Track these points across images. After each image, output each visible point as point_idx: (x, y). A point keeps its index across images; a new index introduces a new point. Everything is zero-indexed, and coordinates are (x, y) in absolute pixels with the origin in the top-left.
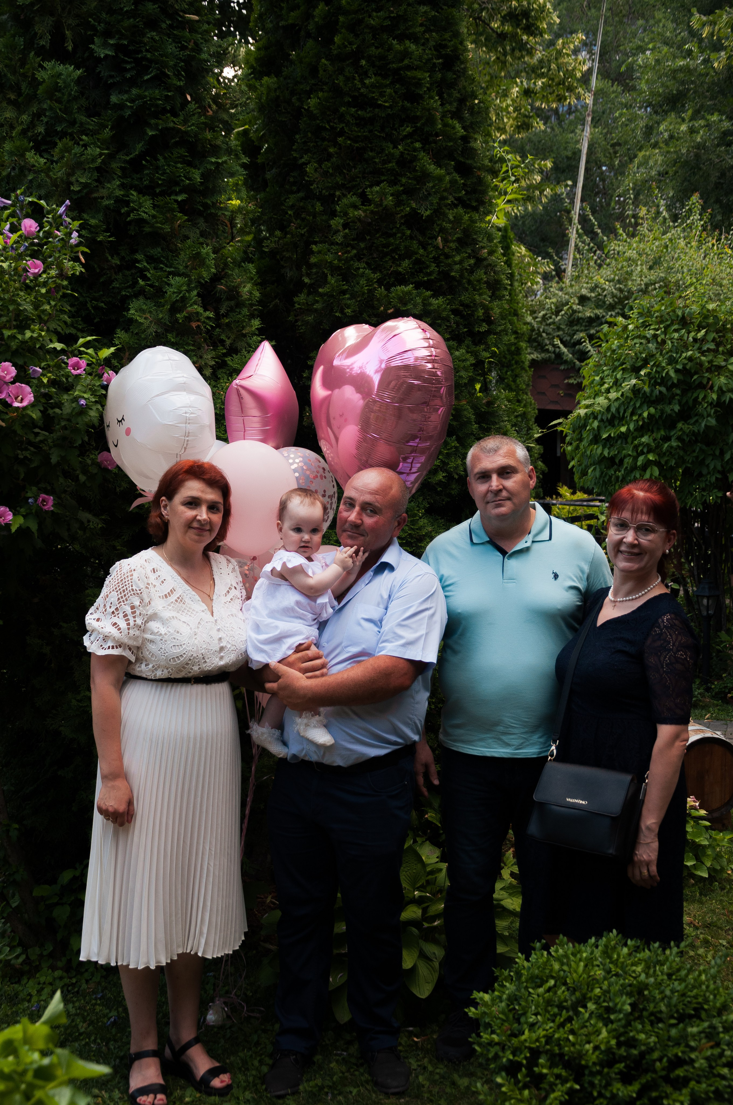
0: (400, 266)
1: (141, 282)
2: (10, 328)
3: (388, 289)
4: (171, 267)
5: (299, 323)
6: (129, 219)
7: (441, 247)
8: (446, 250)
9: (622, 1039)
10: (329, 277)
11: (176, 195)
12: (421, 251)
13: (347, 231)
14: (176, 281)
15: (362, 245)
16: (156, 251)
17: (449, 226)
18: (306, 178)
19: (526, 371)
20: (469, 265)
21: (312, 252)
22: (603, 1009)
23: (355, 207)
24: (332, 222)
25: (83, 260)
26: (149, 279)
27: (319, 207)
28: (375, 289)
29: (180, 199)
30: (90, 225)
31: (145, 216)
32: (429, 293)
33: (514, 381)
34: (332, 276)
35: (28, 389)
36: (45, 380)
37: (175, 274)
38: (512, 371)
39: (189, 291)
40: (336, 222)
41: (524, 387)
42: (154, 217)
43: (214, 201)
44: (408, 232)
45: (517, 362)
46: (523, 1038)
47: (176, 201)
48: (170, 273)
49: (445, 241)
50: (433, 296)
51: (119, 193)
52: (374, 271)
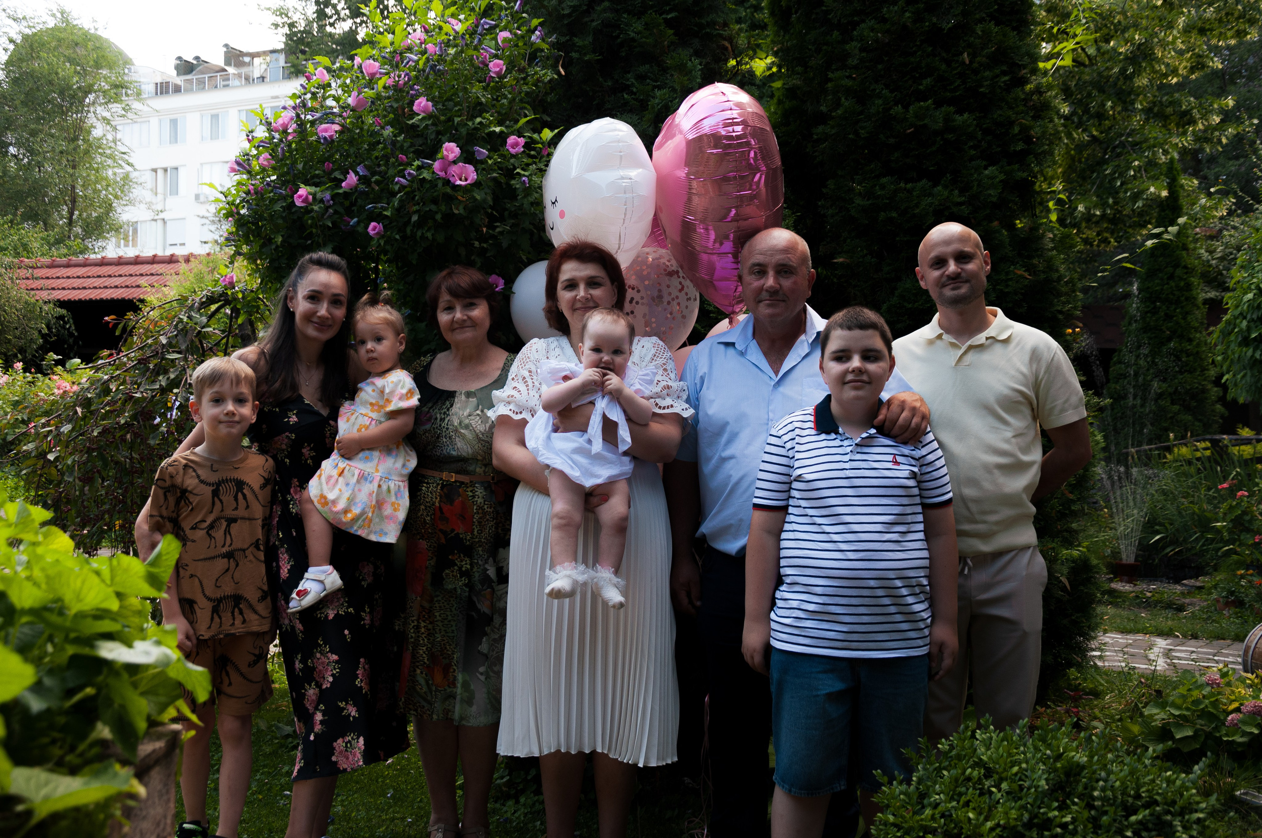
0: (921, 84)
1: (626, 96)
2: (459, 116)
3: (906, 107)
4: (656, 81)
5: (816, 154)
6: (619, 40)
7: (967, 62)
8: (975, 65)
9: (1036, 821)
10: (843, 99)
11: (667, 14)
12: (944, 67)
13: (864, 54)
14: (658, 93)
15: (880, 67)
16: (644, 69)
17: (978, 41)
18: (824, 8)
19: (1198, 308)
20: (1004, 82)
21: (831, 80)
22: (1017, 788)
23: (872, 30)
24: (847, 47)
25: (563, 73)
26: (635, 94)
27: (836, 33)
28: (890, 108)
29: (669, 17)
30: (579, 47)
31: (632, 35)
32: (952, 109)
33: (1184, 318)
34: (846, 99)
35: (471, 168)
36: (490, 162)
37: (659, 88)
38: (1182, 307)
39: (671, 101)
40: (853, 46)
41: (1197, 325)
42: (638, 33)
43: (709, 20)
44: (930, 49)
45: (1187, 299)
46: (923, 817)
47: (664, 19)
48: (655, 87)
49: (973, 56)
50: (956, 112)
51: (607, 15)
52: (891, 92)
